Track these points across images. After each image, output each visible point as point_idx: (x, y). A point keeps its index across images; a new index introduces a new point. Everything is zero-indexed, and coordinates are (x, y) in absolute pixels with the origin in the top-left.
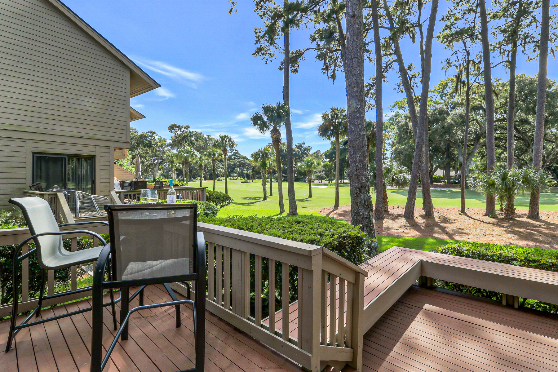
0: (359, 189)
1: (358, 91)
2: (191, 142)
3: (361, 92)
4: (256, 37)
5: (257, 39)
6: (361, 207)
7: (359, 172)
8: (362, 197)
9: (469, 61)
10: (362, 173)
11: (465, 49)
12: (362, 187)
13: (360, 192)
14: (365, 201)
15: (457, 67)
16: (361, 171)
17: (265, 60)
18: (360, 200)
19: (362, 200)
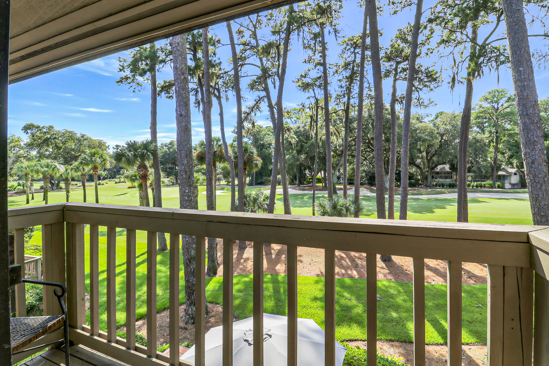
0: (189, 260)
1: (186, 178)
2: (56, 146)
3: (189, 178)
4: (120, 65)
5: (121, 68)
6: (191, 275)
7: (189, 246)
8: (191, 267)
9: (317, 107)
10: (191, 246)
11: (315, 97)
12: (191, 258)
13: (190, 262)
14: (194, 270)
15: (310, 109)
16: (190, 245)
17: (132, 89)
18: (189, 270)
19: (191, 269)
